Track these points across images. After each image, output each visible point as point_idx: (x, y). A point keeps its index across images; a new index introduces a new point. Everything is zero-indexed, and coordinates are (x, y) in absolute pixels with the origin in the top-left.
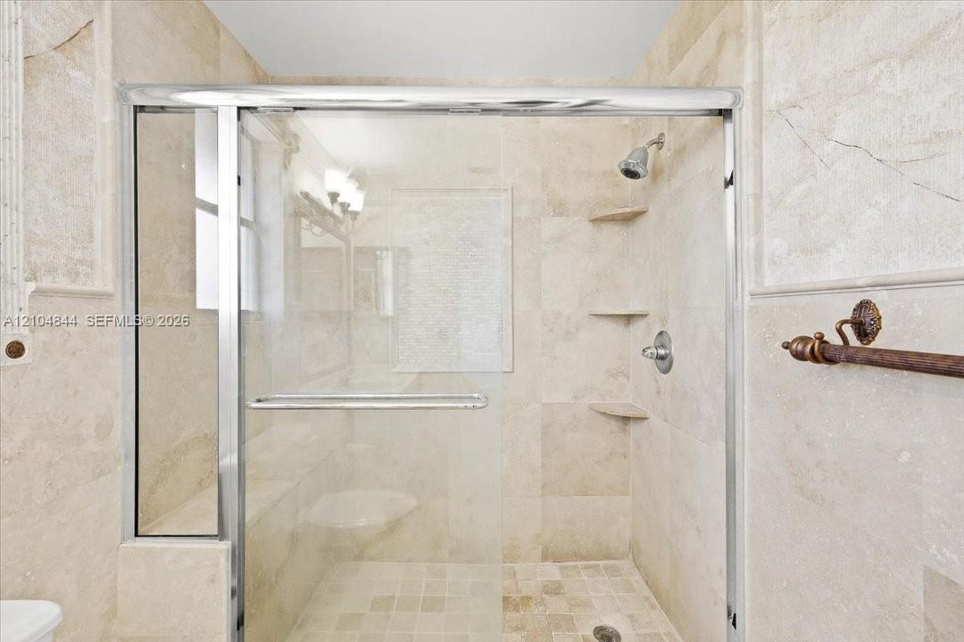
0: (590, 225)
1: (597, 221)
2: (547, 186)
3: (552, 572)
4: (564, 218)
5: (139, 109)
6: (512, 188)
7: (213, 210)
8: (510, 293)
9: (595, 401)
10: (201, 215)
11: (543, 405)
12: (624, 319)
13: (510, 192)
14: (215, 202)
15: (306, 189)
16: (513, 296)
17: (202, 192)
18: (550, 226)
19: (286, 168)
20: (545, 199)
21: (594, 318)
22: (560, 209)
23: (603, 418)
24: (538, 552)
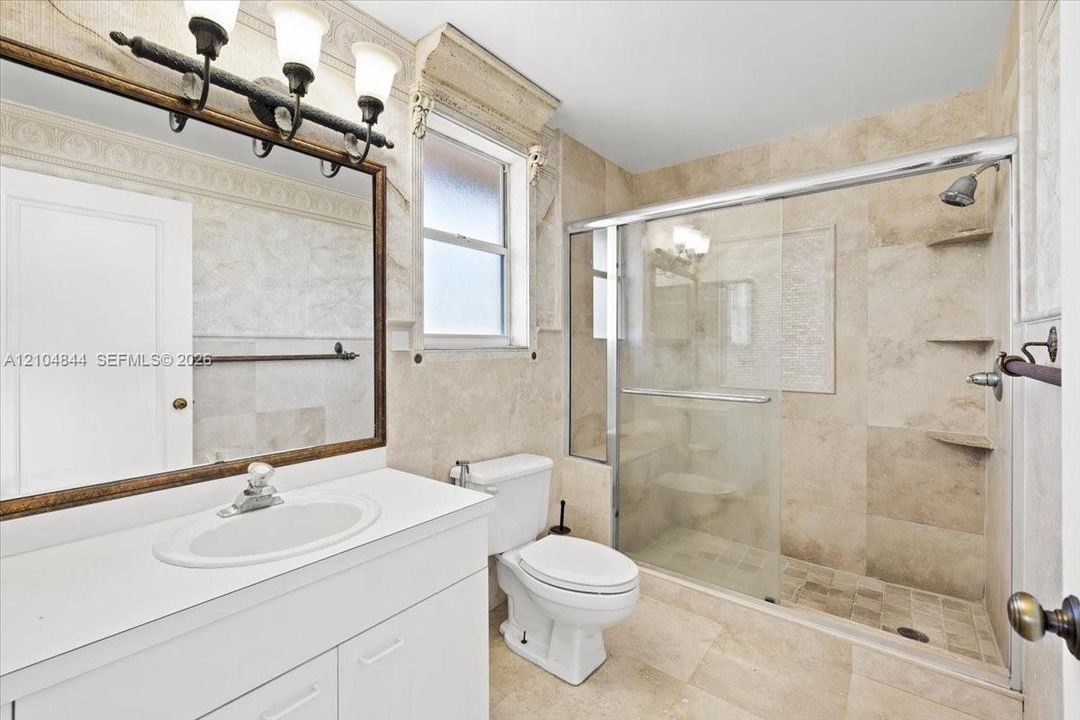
0: (930, 251)
1: (939, 246)
2: (875, 218)
3: (876, 584)
4: (896, 246)
5: (571, 234)
6: (835, 227)
7: (604, 275)
8: (832, 322)
9: (936, 428)
10: (597, 280)
11: (870, 428)
12: (977, 346)
13: (833, 231)
14: (604, 271)
15: (659, 245)
16: (835, 324)
17: (597, 266)
18: (879, 256)
19: (644, 234)
20: (874, 232)
21: (934, 346)
22: (890, 238)
23: (946, 449)
24: (863, 565)
